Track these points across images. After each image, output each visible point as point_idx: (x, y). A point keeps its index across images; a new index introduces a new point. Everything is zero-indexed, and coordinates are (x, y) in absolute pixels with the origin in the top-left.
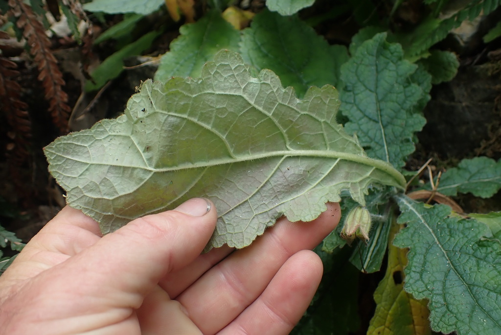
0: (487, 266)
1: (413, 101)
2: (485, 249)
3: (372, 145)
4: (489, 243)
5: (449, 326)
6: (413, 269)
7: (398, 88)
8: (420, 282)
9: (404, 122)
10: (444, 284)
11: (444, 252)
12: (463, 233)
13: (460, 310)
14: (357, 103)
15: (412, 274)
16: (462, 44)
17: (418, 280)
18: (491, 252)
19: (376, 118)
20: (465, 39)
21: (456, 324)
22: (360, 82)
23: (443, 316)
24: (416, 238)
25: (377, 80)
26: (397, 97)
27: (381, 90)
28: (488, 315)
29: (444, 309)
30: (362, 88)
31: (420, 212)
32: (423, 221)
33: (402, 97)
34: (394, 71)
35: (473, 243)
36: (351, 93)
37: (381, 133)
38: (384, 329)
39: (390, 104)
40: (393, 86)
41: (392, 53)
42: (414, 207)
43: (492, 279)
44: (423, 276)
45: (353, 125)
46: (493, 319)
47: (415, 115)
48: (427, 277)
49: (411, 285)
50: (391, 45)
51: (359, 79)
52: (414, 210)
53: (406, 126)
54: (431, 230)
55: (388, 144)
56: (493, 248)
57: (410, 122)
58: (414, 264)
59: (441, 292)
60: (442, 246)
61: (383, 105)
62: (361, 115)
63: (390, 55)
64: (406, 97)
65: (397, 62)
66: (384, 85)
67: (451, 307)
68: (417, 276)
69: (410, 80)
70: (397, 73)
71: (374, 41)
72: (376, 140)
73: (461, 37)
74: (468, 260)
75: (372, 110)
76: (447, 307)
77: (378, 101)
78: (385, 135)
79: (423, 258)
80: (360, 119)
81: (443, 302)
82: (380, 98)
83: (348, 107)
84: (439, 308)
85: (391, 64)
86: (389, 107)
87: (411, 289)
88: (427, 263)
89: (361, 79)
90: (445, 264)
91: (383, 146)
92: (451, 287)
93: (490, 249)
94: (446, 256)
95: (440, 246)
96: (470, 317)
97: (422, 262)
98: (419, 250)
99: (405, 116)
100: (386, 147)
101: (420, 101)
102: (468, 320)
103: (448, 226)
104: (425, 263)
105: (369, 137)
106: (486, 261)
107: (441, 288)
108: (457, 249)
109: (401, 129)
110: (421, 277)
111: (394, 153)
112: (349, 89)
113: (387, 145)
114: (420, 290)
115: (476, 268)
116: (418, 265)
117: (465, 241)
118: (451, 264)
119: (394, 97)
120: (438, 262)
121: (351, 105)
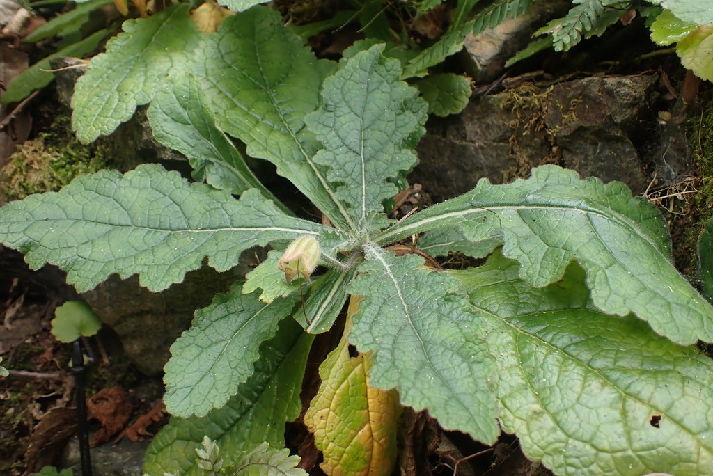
0: (450, 322)
1: (405, 133)
2: (450, 304)
3: (347, 181)
4: (457, 298)
5: (390, 381)
6: (363, 319)
7: (389, 115)
8: (368, 335)
9: (390, 158)
10: (396, 338)
11: (405, 306)
12: (431, 287)
13: (408, 367)
14: (336, 128)
15: (361, 325)
16: (479, 67)
17: (367, 332)
18: (457, 307)
19: (357, 149)
20: (483, 61)
21: (398, 381)
22: (345, 102)
23: (387, 371)
24: (375, 288)
25: (366, 102)
26: (386, 126)
27: (368, 115)
28: (438, 374)
29: (389, 364)
30: (346, 110)
31: (388, 263)
32: (389, 271)
33: (392, 125)
34: (388, 93)
35: (439, 297)
36: (332, 114)
37: (362, 169)
38: (329, 413)
39: (377, 134)
40: (383, 111)
41: (388, 71)
42: (383, 256)
43: (451, 336)
44: (374, 328)
45: (327, 153)
46: (442, 378)
47: (404, 151)
48: (378, 329)
49: (356, 336)
50: (388, 60)
51: (344, 99)
52: (382, 260)
53: (391, 162)
54: (396, 282)
55: (368, 183)
56: (460, 304)
57: (397, 158)
58: (366, 314)
59: (390, 346)
60: (405, 299)
61: (368, 134)
62: (339, 143)
63: (385, 72)
64: (397, 127)
65: (392, 82)
66: (373, 108)
67: (397, 363)
68: (367, 327)
69: (405, 106)
70: (391, 96)
71: (370, 53)
72: (353, 176)
73: (478, 57)
74: (429, 315)
75: (353, 139)
76: (394, 362)
77: (363, 129)
78: (365, 171)
79: (377, 309)
80: (337, 148)
81: (390, 357)
82: (366, 124)
83: (325, 130)
84: (383, 363)
85: (385, 83)
86: (375, 137)
87: (355, 341)
88: (382, 315)
89: (347, 98)
90: (403, 318)
91: (362, 185)
92: (403, 341)
93: (456, 305)
94: (406, 310)
95: (402, 299)
96: (417, 373)
97: (375, 313)
98: (375, 300)
99: (392, 150)
100: (364, 186)
101: (412, 135)
102: (412, 376)
103: (416, 278)
104: (379, 314)
105: (345, 171)
106: (449, 318)
107: (390, 342)
108: (421, 303)
109: (385, 166)
110: (371, 328)
111: (373, 194)
112: (330, 108)
113: (366, 184)
114: (366, 342)
115: (436, 324)
116: (370, 315)
117: (431, 295)
118: (409, 319)
119: (383, 125)
120: (395, 316)
121: (329, 129)
